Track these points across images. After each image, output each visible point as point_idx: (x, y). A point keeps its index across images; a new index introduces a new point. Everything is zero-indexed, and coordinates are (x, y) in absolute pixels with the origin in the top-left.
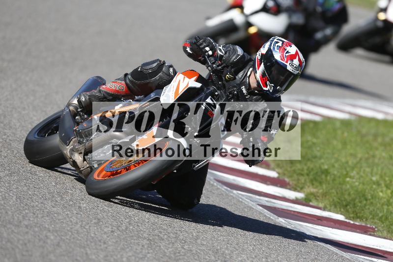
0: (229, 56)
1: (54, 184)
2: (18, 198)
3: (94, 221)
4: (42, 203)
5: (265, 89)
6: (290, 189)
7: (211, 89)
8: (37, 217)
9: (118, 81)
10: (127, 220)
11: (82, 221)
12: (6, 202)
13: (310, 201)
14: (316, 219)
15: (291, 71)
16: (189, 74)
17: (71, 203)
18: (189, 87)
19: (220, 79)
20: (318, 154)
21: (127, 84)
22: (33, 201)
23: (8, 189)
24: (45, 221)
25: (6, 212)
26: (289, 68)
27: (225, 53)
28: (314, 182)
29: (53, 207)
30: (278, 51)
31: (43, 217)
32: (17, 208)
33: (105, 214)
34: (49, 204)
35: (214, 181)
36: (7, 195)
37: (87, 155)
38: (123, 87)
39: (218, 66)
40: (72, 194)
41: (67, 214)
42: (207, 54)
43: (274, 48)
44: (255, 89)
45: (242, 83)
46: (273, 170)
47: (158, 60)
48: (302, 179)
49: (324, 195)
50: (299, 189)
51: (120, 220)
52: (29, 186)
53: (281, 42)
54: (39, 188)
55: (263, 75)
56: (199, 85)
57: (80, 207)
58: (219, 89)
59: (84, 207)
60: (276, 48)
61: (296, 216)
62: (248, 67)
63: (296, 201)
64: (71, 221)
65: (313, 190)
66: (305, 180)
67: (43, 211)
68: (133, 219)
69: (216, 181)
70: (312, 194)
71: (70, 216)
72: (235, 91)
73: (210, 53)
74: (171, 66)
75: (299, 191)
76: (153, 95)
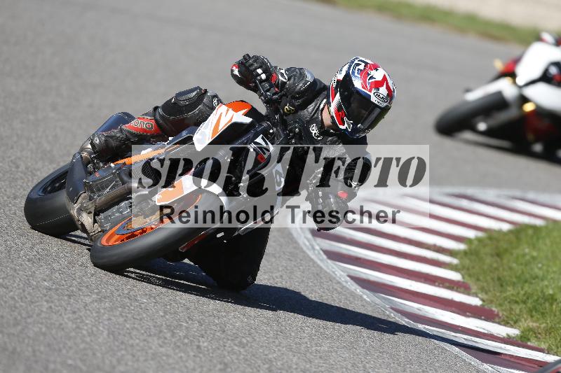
0: (294, 84)
1: (161, 314)
2: (111, 333)
3: (219, 366)
4: (145, 340)
5: (341, 127)
6: (499, 323)
7: (265, 125)
8: (138, 360)
9: (146, 117)
10: (266, 366)
11: (202, 367)
12: (93, 339)
13: (529, 340)
14: (536, 366)
15: (376, 102)
16: (236, 105)
17: (186, 341)
18: (232, 122)
19: (277, 111)
20: (540, 273)
21: (156, 121)
22: (132, 338)
23: (96, 321)
24: (149, 366)
25: (94, 354)
26: (374, 99)
27: (289, 79)
28: (534, 313)
29: (161, 346)
30: (359, 76)
31: (146, 360)
32: (110, 347)
33: (234, 357)
34: (155, 342)
35: (391, 310)
36: (94, 329)
37: (99, 215)
38: (152, 125)
39: (274, 94)
40: (187, 328)
41: (181, 357)
42: (259, 78)
43: (353, 73)
44: (330, 127)
45: (313, 120)
46: (476, 295)
47: (198, 88)
48: (517, 309)
49: (549, 331)
50: (512, 323)
51: (257, 365)
52: (127, 316)
53: (363, 64)
54: (141, 320)
55: (339, 109)
56: (248, 120)
57: (199, 347)
58: (274, 125)
59: (205, 347)
60: (356, 71)
61: (509, 361)
62: (320, 98)
63: (508, 340)
64: (186, 367)
65: (532, 324)
66: (521, 311)
67: (146, 353)
68: (274, 363)
69: (393, 311)
70: (530, 330)
71: (184, 359)
72: (296, 128)
73: (263, 76)
74: (216, 96)
75: (512, 326)
76: (184, 134)
